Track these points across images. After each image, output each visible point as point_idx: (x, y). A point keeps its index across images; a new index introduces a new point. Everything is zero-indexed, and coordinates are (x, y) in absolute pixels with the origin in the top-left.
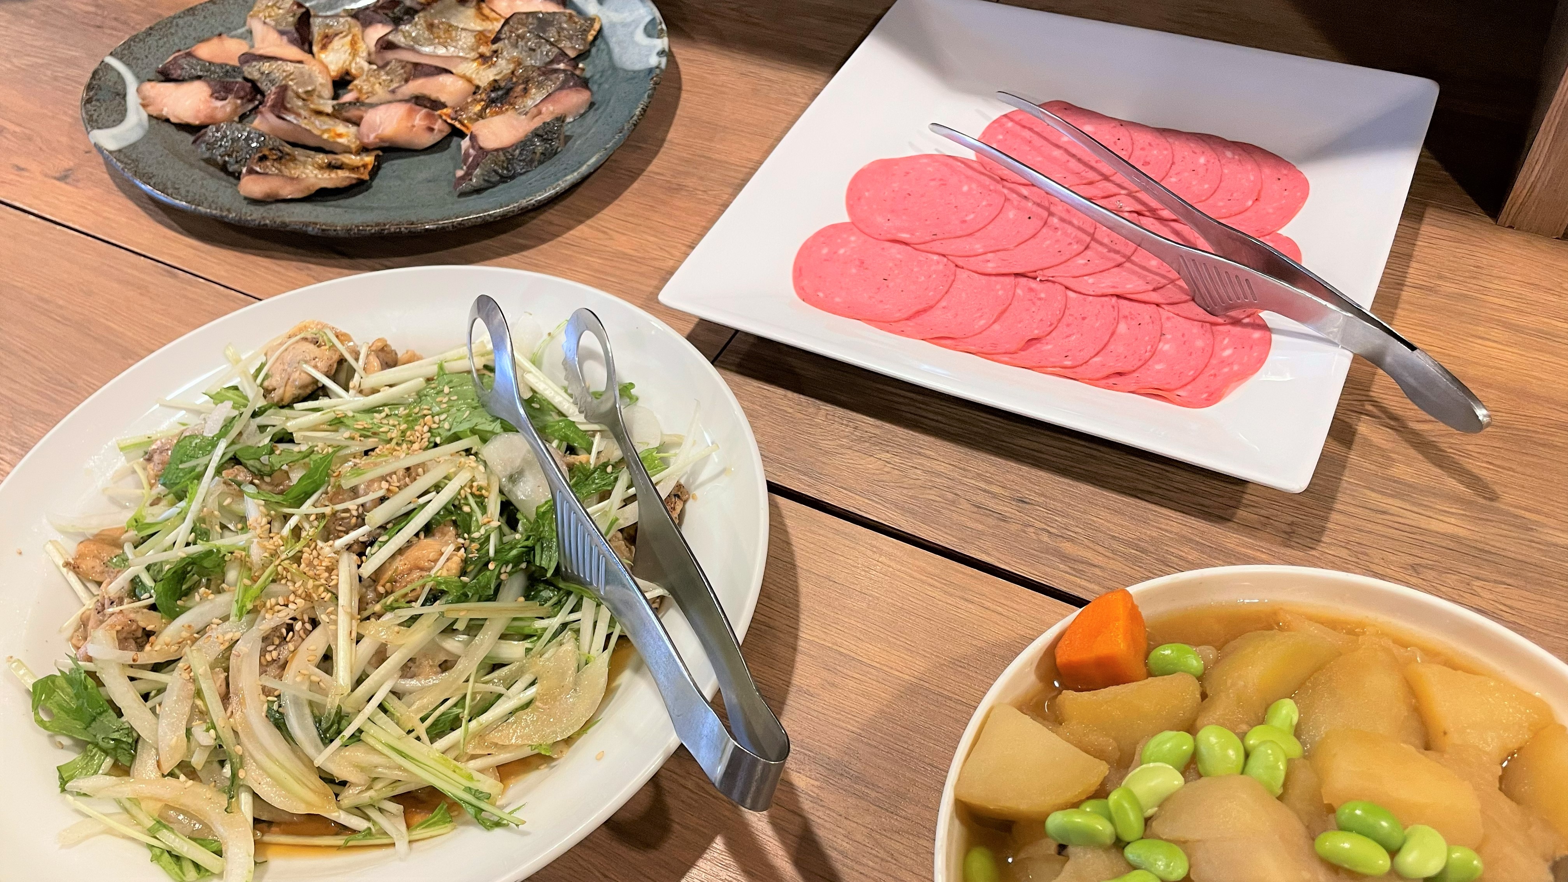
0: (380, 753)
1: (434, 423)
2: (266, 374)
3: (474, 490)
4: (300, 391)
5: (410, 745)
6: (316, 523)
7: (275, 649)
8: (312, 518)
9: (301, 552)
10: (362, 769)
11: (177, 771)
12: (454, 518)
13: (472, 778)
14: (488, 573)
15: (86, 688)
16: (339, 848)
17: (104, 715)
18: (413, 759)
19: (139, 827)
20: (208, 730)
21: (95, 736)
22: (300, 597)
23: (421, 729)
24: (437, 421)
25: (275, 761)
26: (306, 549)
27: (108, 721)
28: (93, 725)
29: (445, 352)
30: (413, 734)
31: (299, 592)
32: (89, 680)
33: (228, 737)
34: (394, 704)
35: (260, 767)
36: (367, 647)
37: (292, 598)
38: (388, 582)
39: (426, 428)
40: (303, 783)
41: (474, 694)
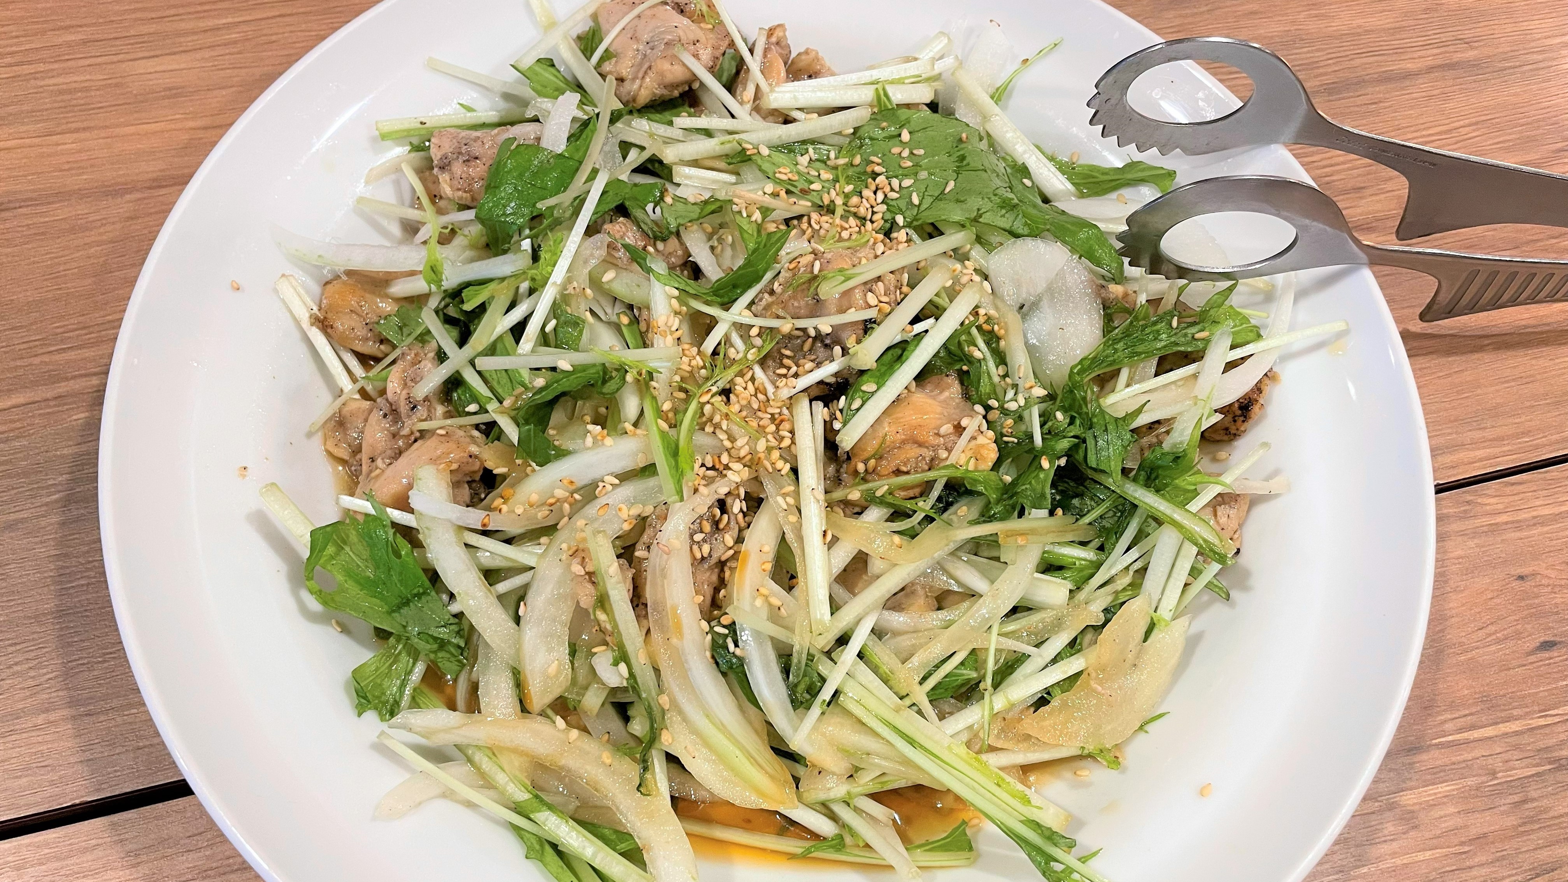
0: (876, 734)
1: (892, 190)
2: (606, 50)
3: (982, 320)
4: (665, 92)
5: (909, 722)
6: (758, 342)
7: (704, 541)
8: (754, 331)
9: (731, 381)
10: (844, 751)
11: (550, 712)
12: (965, 368)
13: (1029, 802)
14: (1042, 476)
15: (398, 555)
16: (792, 857)
17: (424, 598)
18: (926, 750)
19: (491, 793)
20: (616, 664)
21: (404, 627)
22: (739, 459)
23: (920, 695)
24: (897, 188)
25: (722, 728)
26: (739, 380)
27: (431, 609)
28: (404, 611)
29: (880, 66)
30: (907, 701)
31: (743, 453)
32: (400, 540)
33: (646, 678)
34: (882, 654)
35: (695, 731)
36: (842, 556)
37: (725, 459)
38: (873, 456)
39: (880, 196)
40: (759, 765)
41: (998, 651)
